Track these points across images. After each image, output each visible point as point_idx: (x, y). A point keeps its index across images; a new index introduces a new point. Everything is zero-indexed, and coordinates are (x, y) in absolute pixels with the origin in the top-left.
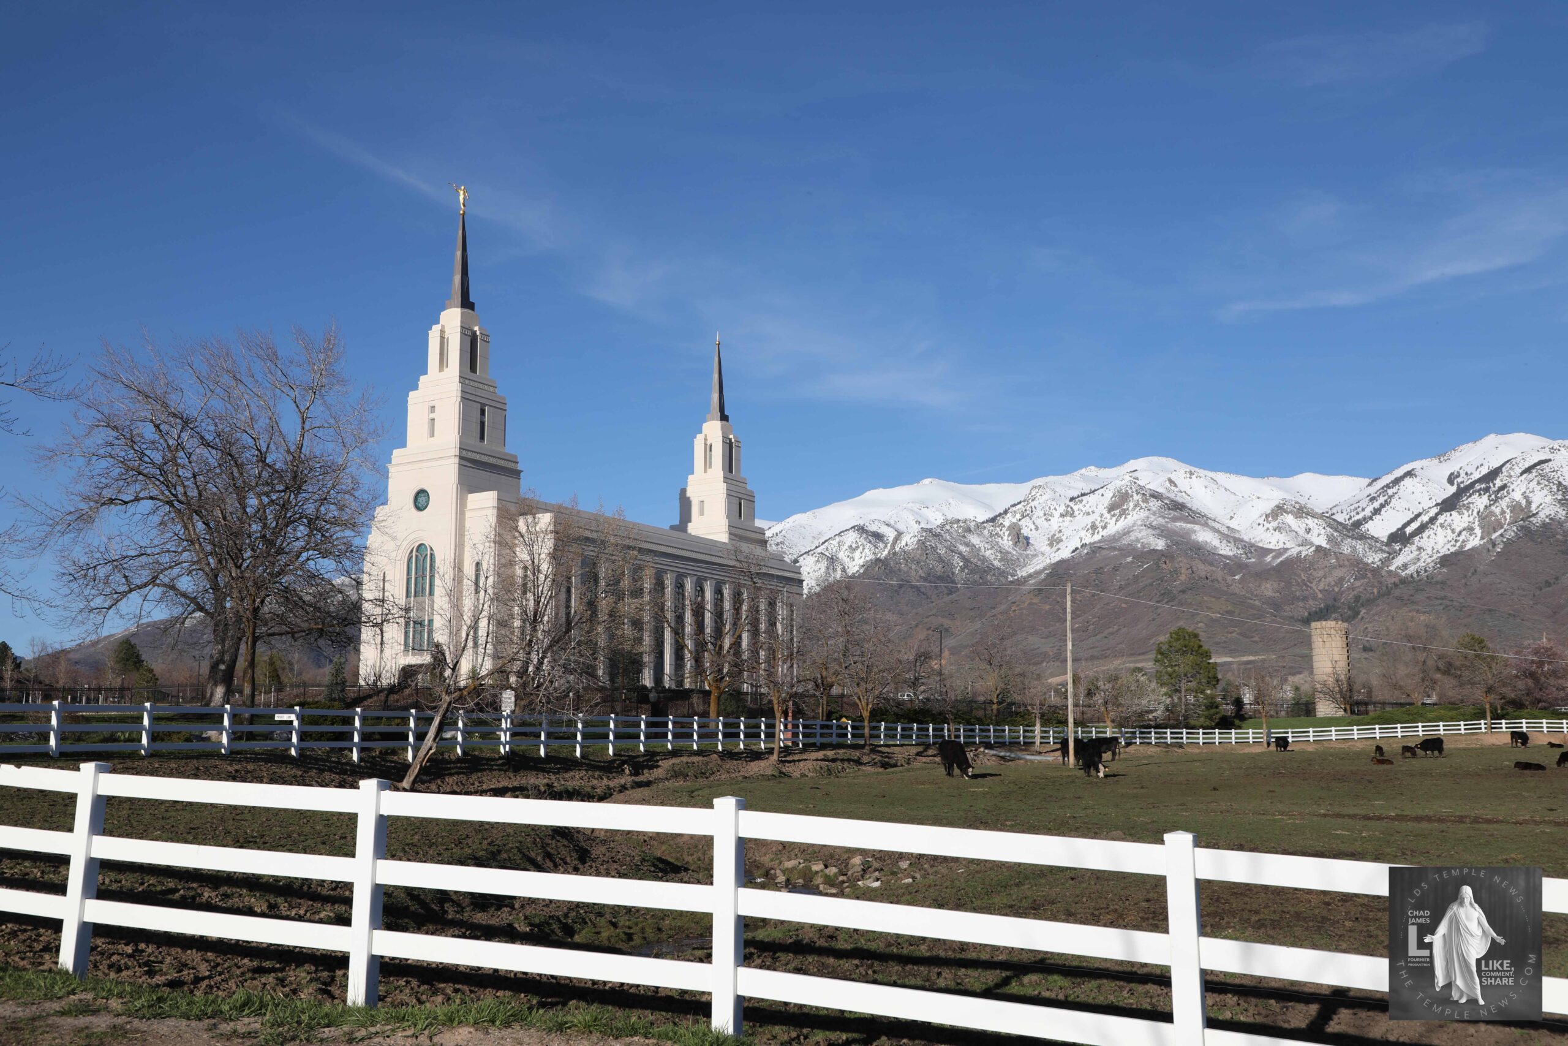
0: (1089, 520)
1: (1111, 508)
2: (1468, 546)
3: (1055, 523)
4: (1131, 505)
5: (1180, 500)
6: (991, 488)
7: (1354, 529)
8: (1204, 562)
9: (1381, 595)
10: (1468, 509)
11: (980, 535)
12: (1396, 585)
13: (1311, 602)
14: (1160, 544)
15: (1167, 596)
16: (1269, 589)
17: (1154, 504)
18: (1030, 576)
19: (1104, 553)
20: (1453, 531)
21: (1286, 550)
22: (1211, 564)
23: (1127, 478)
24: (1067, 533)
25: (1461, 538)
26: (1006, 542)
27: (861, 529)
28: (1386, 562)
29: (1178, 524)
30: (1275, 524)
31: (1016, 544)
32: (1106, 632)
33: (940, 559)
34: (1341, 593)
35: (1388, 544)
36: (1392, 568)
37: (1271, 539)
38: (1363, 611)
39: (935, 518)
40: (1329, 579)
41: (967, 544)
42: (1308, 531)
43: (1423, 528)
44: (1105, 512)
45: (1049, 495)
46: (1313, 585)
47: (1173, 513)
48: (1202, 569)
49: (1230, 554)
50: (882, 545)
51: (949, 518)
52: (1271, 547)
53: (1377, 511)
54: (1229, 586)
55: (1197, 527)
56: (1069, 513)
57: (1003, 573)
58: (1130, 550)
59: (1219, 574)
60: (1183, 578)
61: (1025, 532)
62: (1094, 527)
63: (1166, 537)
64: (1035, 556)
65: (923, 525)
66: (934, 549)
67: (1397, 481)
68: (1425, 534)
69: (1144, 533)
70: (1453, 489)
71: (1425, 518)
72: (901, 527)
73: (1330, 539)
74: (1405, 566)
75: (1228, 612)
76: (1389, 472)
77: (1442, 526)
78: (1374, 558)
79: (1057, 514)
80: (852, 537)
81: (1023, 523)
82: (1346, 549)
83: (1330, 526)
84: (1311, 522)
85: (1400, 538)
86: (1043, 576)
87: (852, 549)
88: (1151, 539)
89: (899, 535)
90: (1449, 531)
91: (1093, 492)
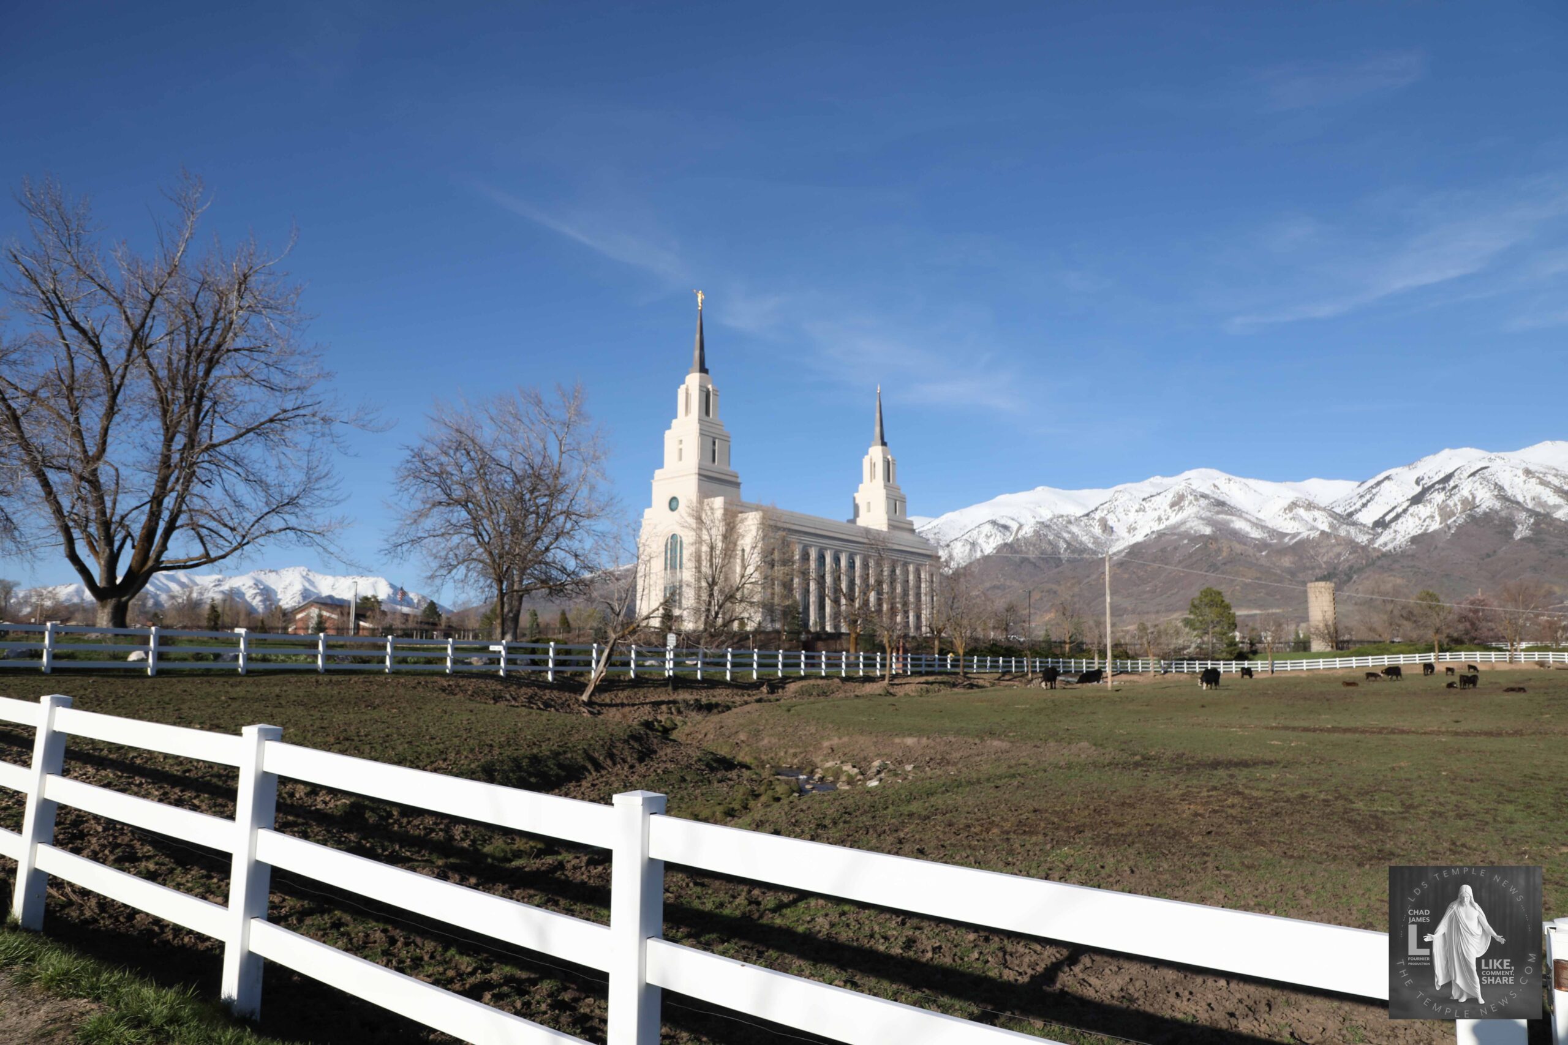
0: (1156, 515)
1: (1172, 505)
2: (1431, 530)
3: (1132, 516)
4: (1187, 503)
5: (1221, 498)
6: (1086, 492)
7: (1348, 518)
8: (1240, 542)
9: (1368, 565)
10: (1430, 502)
11: (1078, 525)
12: (1379, 558)
13: (1317, 571)
14: (1208, 531)
15: (1214, 567)
16: (1287, 561)
17: (1203, 502)
18: (1114, 554)
19: (1168, 537)
20: (1420, 519)
21: (1299, 534)
22: (1245, 544)
23: (1184, 484)
24: (1140, 523)
25: (1425, 524)
26: (1097, 530)
27: (994, 523)
28: (1371, 541)
29: (1221, 516)
30: (1290, 515)
31: (1104, 531)
32: (1169, 593)
33: (1050, 543)
34: (1339, 563)
35: (1373, 528)
36: (1376, 546)
37: (1288, 526)
38: (1355, 577)
39: (1046, 515)
40: (1331, 554)
41: (1069, 532)
42: (1315, 520)
43: (1398, 517)
44: (1168, 508)
45: (1127, 496)
46: (1319, 558)
47: (1217, 509)
48: (1238, 548)
49: (1259, 537)
50: (1008, 534)
51: (1057, 513)
52: (1288, 531)
53: (1364, 505)
54: (1257, 559)
55: (1234, 518)
56: (1141, 510)
57: (1095, 553)
58: (1185, 535)
59: (1251, 551)
60: (1224, 554)
61: (1110, 523)
62: (1160, 519)
63: (1212, 525)
64: (1117, 540)
65: (1038, 519)
66: (1046, 536)
67: (1379, 484)
68: (1400, 521)
69: (1196, 523)
70: (1419, 489)
71: (1399, 510)
72: (1022, 521)
73: (1331, 526)
74: (1385, 544)
75: (1259, 579)
76: (1373, 477)
77: (1412, 515)
78: (1363, 539)
79: (1133, 510)
80: (987, 528)
81: (1109, 517)
82: (1342, 533)
83: (1331, 516)
84: (1317, 513)
85: (1381, 524)
86: (1123, 554)
87: (988, 537)
88: (1201, 527)
89: (1021, 527)
90: (1417, 519)
91: (1159, 494)
